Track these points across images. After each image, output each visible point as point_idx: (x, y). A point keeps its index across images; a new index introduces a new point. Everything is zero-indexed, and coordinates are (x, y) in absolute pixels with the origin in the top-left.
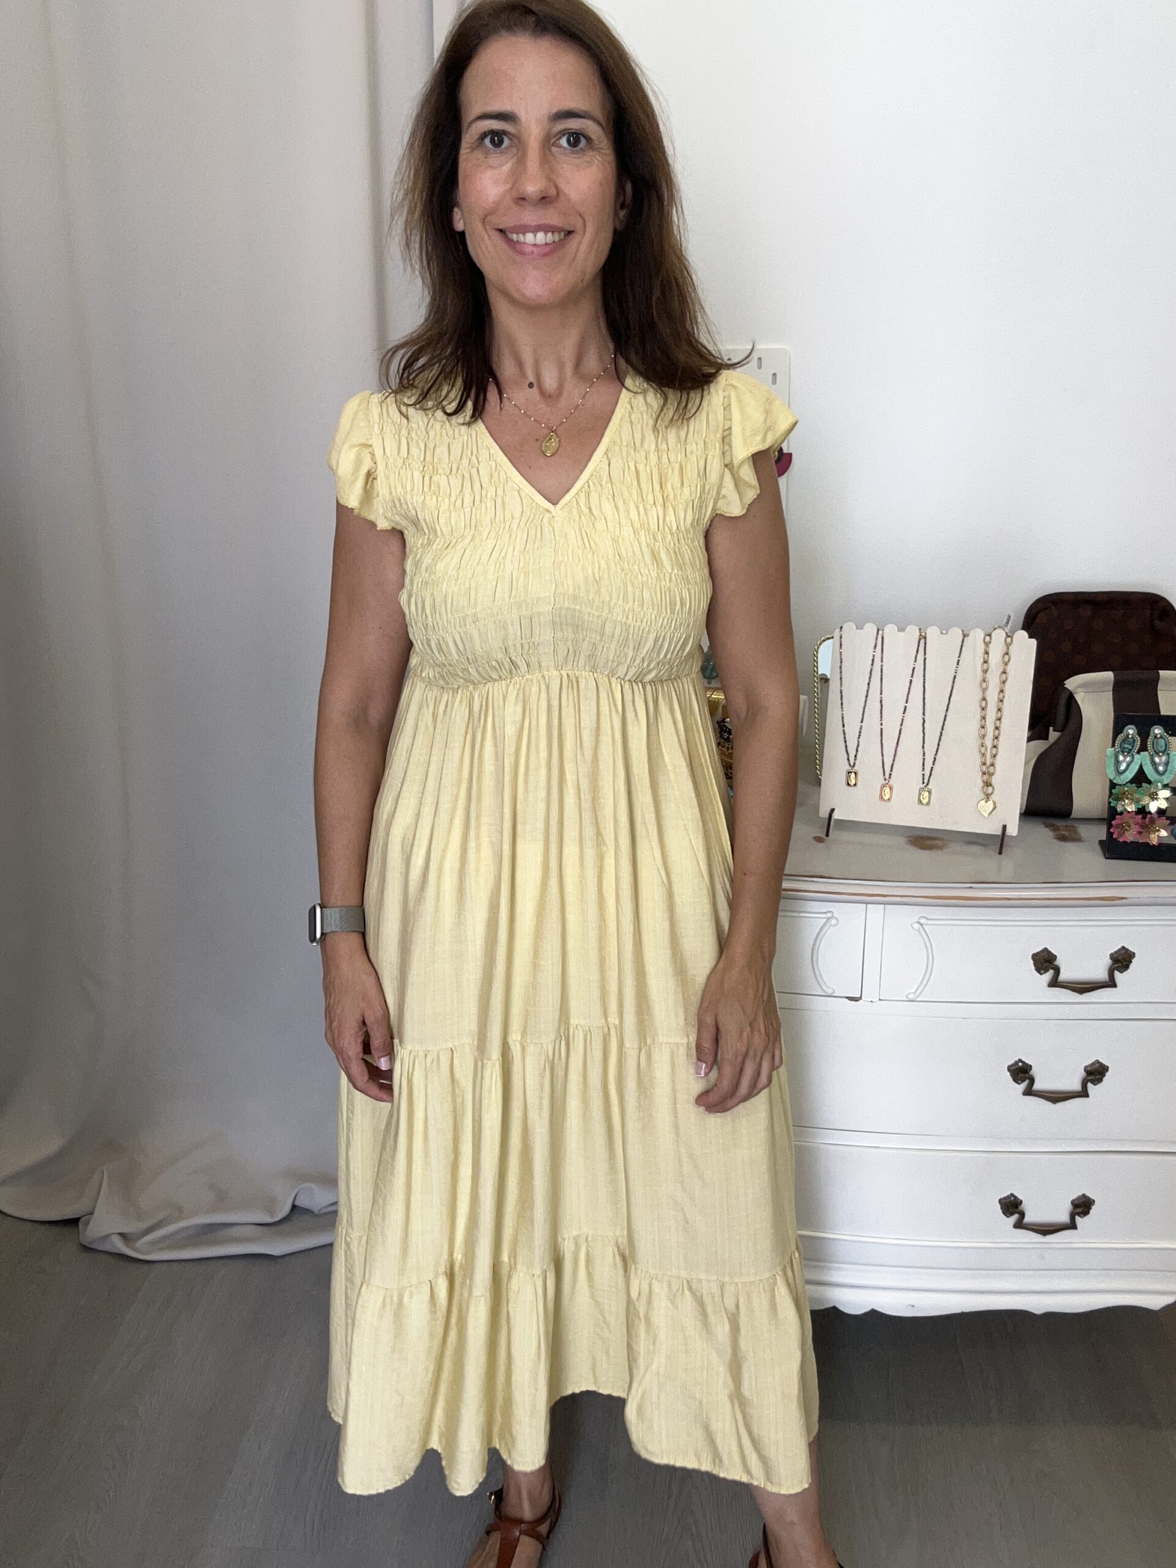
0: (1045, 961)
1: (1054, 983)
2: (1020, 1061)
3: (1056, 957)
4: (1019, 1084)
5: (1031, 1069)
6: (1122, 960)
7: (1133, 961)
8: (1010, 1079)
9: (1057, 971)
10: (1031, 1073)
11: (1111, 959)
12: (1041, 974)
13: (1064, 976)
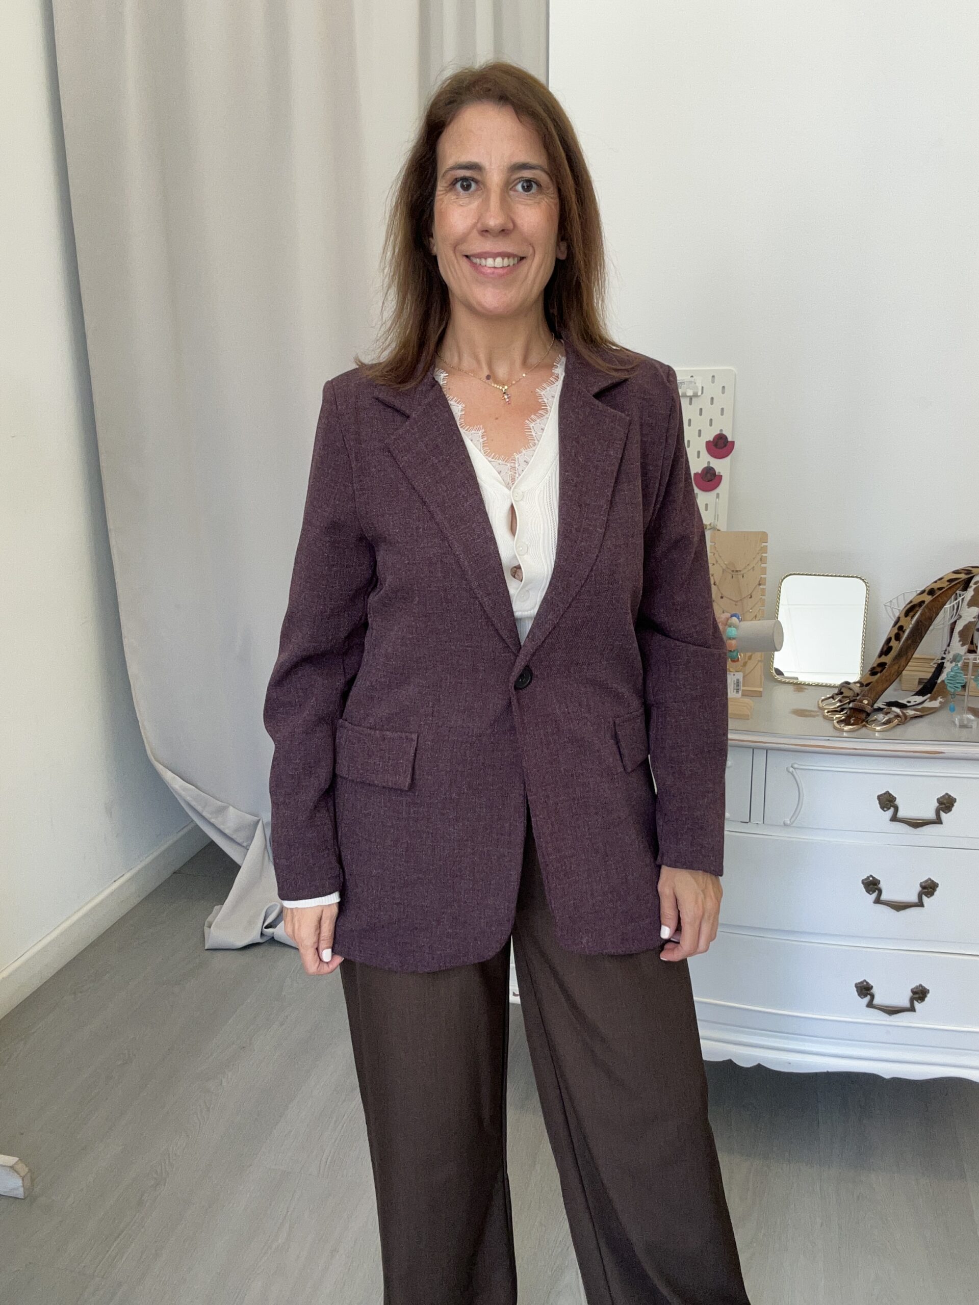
0: (887, 801)
1: (894, 818)
2: (871, 876)
3: (895, 798)
4: (871, 894)
5: (879, 883)
6: (946, 804)
7: (955, 804)
8: (864, 890)
9: (896, 809)
10: (879, 886)
11: (938, 802)
12: (885, 811)
13: (901, 814)
